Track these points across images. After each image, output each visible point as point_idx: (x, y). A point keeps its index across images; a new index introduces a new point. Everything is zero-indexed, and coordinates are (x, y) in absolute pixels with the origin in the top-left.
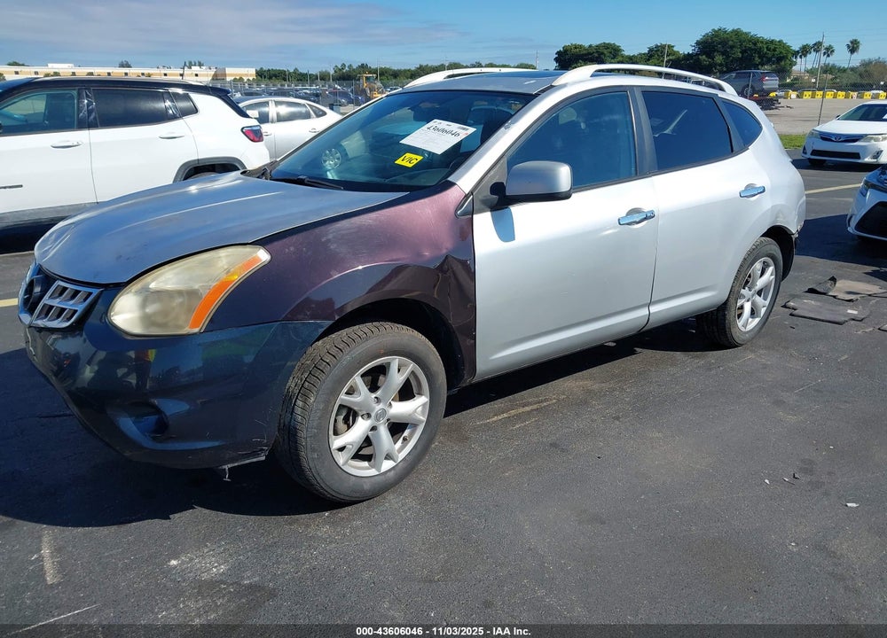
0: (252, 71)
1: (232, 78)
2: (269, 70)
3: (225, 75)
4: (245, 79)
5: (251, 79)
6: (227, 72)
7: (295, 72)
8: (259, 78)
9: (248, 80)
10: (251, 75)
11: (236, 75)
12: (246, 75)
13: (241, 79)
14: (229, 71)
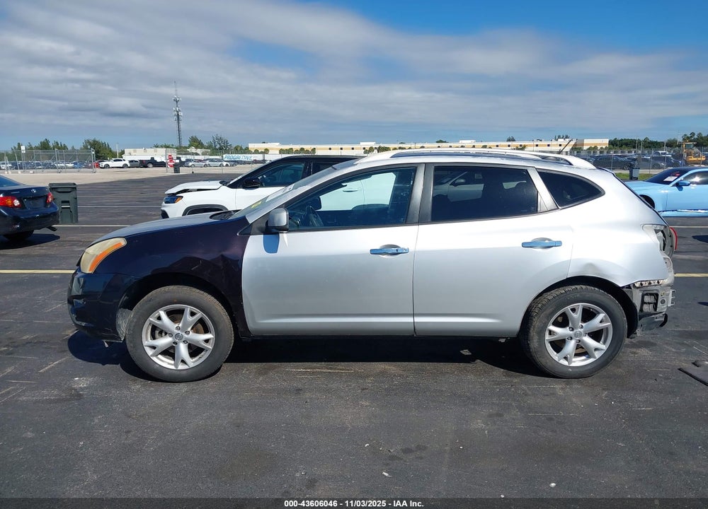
0: (606, 141)
1: (589, 147)
2: (622, 140)
3: (583, 145)
4: (599, 147)
5: (604, 147)
6: (585, 143)
7: (645, 141)
8: (611, 146)
9: (602, 148)
10: (604, 144)
11: (592, 144)
12: (600, 144)
13: (596, 148)
14: (586, 141)
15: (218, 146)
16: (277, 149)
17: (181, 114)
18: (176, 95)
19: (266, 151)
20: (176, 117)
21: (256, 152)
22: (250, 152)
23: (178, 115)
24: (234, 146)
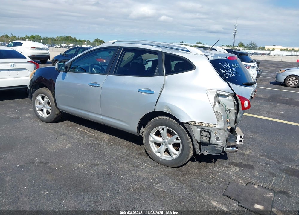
15: (251, 47)
16: (279, 49)
17: (236, 32)
18: (236, 23)
19: (274, 50)
20: (234, 33)
21: (268, 50)
22: (265, 50)
23: (235, 32)
24: (259, 47)
